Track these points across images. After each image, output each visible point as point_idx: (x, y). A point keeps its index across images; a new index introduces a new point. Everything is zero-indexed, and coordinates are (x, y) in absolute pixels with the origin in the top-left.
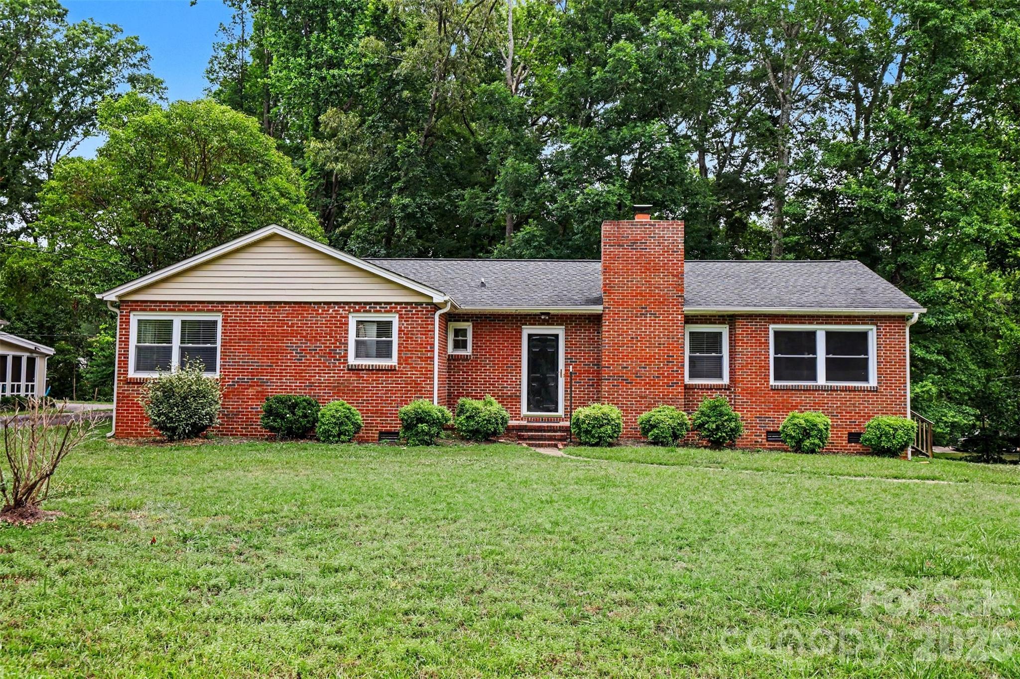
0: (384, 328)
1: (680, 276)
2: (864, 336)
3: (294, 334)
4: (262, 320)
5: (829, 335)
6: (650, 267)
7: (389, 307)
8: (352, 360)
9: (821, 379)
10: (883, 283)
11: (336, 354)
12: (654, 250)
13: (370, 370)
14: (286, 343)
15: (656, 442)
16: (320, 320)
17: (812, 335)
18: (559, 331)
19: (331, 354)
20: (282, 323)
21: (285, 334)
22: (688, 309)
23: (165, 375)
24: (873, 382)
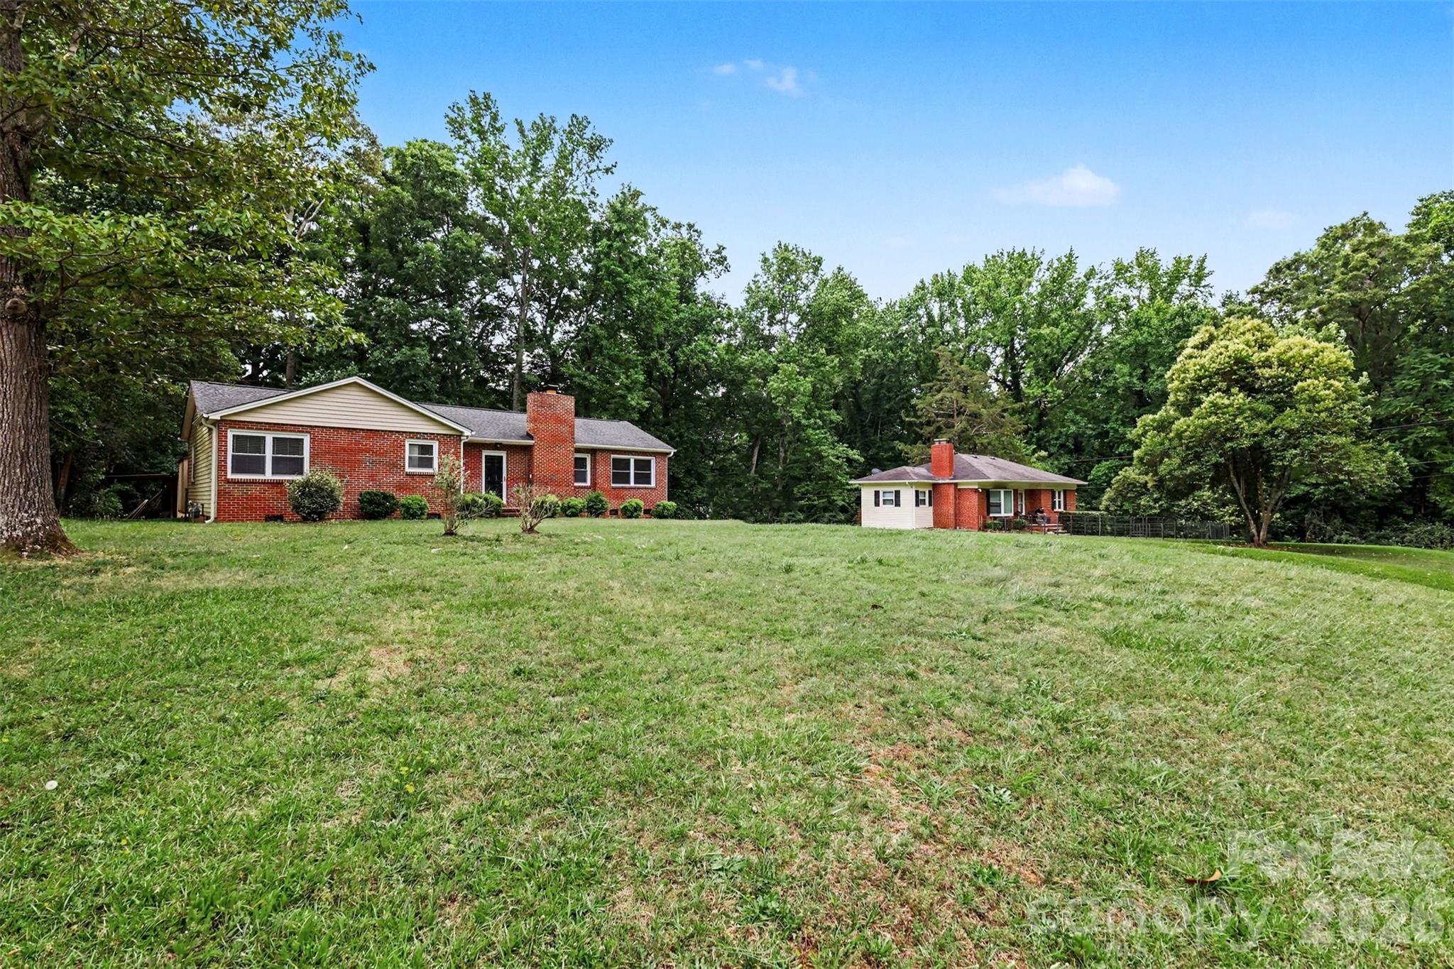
0: (427, 449)
1: (572, 427)
2: (649, 461)
3: (367, 451)
4: (344, 440)
5: (636, 461)
6: (559, 420)
7: (433, 436)
8: (408, 470)
9: (632, 484)
10: (652, 437)
11: (396, 466)
12: (559, 410)
13: (420, 475)
14: (361, 457)
15: (574, 515)
16: (386, 444)
17: (629, 460)
18: (503, 454)
19: (395, 465)
20: (357, 443)
21: (361, 451)
22: (578, 445)
23: (298, 478)
24: (653, 485)
